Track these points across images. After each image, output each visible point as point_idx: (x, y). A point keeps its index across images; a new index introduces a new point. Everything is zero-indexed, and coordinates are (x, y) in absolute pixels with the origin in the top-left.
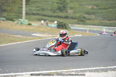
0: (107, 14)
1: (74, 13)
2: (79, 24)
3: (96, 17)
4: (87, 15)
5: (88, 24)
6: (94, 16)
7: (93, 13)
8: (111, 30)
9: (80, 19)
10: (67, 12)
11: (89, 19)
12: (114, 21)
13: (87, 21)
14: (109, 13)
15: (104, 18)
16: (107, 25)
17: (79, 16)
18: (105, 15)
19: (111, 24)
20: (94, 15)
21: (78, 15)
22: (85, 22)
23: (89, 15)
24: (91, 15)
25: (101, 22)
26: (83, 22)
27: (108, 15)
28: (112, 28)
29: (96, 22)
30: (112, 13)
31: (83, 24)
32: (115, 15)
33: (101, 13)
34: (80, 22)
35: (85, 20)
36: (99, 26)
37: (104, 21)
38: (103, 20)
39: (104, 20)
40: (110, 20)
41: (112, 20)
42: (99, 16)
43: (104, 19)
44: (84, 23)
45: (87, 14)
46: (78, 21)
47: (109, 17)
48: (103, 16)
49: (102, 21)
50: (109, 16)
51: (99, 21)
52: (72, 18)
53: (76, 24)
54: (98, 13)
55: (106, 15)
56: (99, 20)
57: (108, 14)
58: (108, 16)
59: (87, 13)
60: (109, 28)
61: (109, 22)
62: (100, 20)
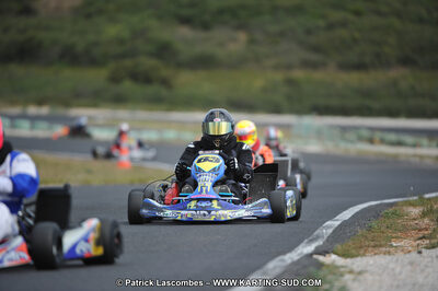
0: (337, 16)
1: (89, 16)
2: (119, 100)
3: (252, 41)
4: (185, 32)
5: (189, 103)
6: (242, 37)
7: (235, 17)
8: (361, 139)
9: (128, 63)
10: (27, 11)
11: (204, 63)
12: (396, 73)
13: (187, 81)
14: (358, 13)
15: (316, 49)
16: (335, 102)
17: (121, 42)
18: (321, 23)
19: (366, 93)
20: (241, 27)
21: (112, 31)
22: (165, 83)
23: (206, 26)
24: (219, 33)
25: (290, 82)
26: (151, 90)
27: (344, 24)
28: (372, 129)
29: (255, 82)
30: (379, 13)
31: (156, 102)
32: (396, 23)
33: (298, 10)
34: (127, 86)
35: (165, 72)
36: (277, 110)
37: (318, 75)
38: (306, 64)
39: (313, 66)
40: (360, 67)
41: (381, 62)
42: (282, 34)
43: (314, 57)
44: (164, 92)
45: (186, 21)
46: (115, 79)
47: (355, 41)
48: (309, 32)
49: (298, 74)
50: (357, 35)
51: (279, 77)
52: (71, 57)
53: (95, 105)
54: (275, 10)
55: (331, 27)
56: (277, 68)
57: (351, 17)
58: (343, 33)
59: (186, 12)
60: (344, 129)
61: (354, 79)
62: (289, 67)
